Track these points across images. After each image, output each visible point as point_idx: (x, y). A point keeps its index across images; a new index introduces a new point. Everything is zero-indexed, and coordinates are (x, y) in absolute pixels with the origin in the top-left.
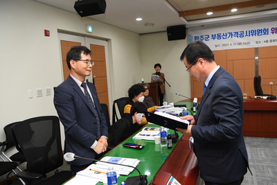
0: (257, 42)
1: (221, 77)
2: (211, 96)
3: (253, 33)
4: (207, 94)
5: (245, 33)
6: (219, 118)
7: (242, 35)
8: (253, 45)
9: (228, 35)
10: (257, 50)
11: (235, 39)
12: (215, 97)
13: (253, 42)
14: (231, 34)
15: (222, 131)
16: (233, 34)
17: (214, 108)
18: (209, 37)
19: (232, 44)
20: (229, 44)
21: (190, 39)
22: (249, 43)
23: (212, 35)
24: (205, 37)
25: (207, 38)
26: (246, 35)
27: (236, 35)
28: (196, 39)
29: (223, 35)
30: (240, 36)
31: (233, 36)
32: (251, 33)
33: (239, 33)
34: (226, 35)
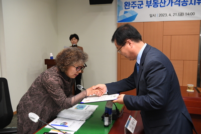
7: (185, 3)
8: (199, 17)
16: (174, 1)
18: (142, 4)
19: (172, 15)
20: (168, 15)
21: (118, 6)
22: (193, 14)
23: (147, 2)
24: (137, 3)
25: (140, 5)
26: (191, 3)
27: (177, 3)
28: (126, 5)
29: (161, 2)
30: (182, 5)
31: (173, 4)
32: (197, 1)
33: (182, 0)
34: (165, 2)
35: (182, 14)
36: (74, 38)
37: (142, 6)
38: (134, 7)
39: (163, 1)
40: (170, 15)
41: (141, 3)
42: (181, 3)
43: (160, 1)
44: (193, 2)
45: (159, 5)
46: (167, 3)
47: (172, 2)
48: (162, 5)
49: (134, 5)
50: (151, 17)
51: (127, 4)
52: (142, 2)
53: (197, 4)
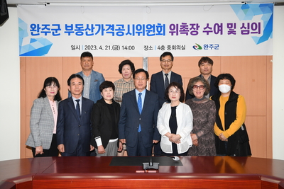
3: (140, 30)
5: (126, 28)
7: (120, 33)
8: (140, 52)
9: (97, 28)
11: (108, 36)
13: (139, 47)
14: (101, 27)
16: (106, 28)
18: (59, 29)
19: (104, 48)
20: (98, 47)
21: (21, 29)
22: (132, 48)
23: (66, 26)
24: (51, 27)
25: (56, 30)
26: (129, 33)
27: (110, 30)
28: (33, 29)
29: (88, 28)
30: (117, 34)
31: (105, 32)
32: (136, 31)
33: (116, 28)
34: (93, 28)
35: (117, 48)
37: (59, 32)
38: (46, 33)
39: (90, 27)
40: (101, 48)
41: (57, 27)
42: (115, 32)
43: (85, 27)
44: (131, 32)
45: (84, 32)
46: (95, 31)
47: (103, 30)
48: (89, 32)
49: (46, 30)
50: (73, 48)
51: (34, 27)
52: (59, 25)
53: (136, 34)
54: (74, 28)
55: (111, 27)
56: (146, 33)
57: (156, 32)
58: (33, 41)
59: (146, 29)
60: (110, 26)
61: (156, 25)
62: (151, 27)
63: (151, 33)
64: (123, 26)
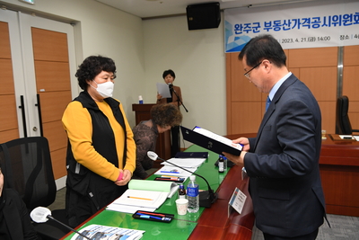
0: (342, 38)
1: (292, 87)
2: (277, 113)
3: (336, 20)
4: (271, 111)
5: (322, 20)
6: (284, 145)
7: (316, 25)
8: (336, 42)
9: (293, 23)
10: (341, 49)
11: (304, 30)
12: (281, 116)
13: (335, 37)
14: (297, 22)
15: (286, 162)
16: (302, 21)
17: (279, 131)
18: (259, 27)
19: (300, 40)
20: (294, 40)
21: (227, 30)
22: (328, 38)
23: (265, 23)
24: (252, 26)
25: (257, 28)
26: (325, 24)
27: (306, 24)
28: (237, 29)
29: (285, 24)
30: (313, 26)
31: (301, 26)
32: (332, 21)
33: (312, 20)
34: (290, 23)
35: (312, 39)
36: (169, 75)
38: (247, 31)
39: (287, 22)
40: (297, 41)
41: (257, 25)
42: (311, 25)
43: (282, 23)
44: (327, 23)
45: (282, 27)
46: (292, 25)
47: (299, 24)
48: (286, 27)
49: (247, 29)
51: (238, 27)
52: (259, 24)
53: (332, 25)
54: (273, 24)
55: (308, 20)
56: (342, 23)
57: (354, 21)
58: (236, 38)
59: (342, 19)
60: (306, 19)
61: (354, 14)
62: (348, 16)
63: (348, 22)
64: (319, 18)
